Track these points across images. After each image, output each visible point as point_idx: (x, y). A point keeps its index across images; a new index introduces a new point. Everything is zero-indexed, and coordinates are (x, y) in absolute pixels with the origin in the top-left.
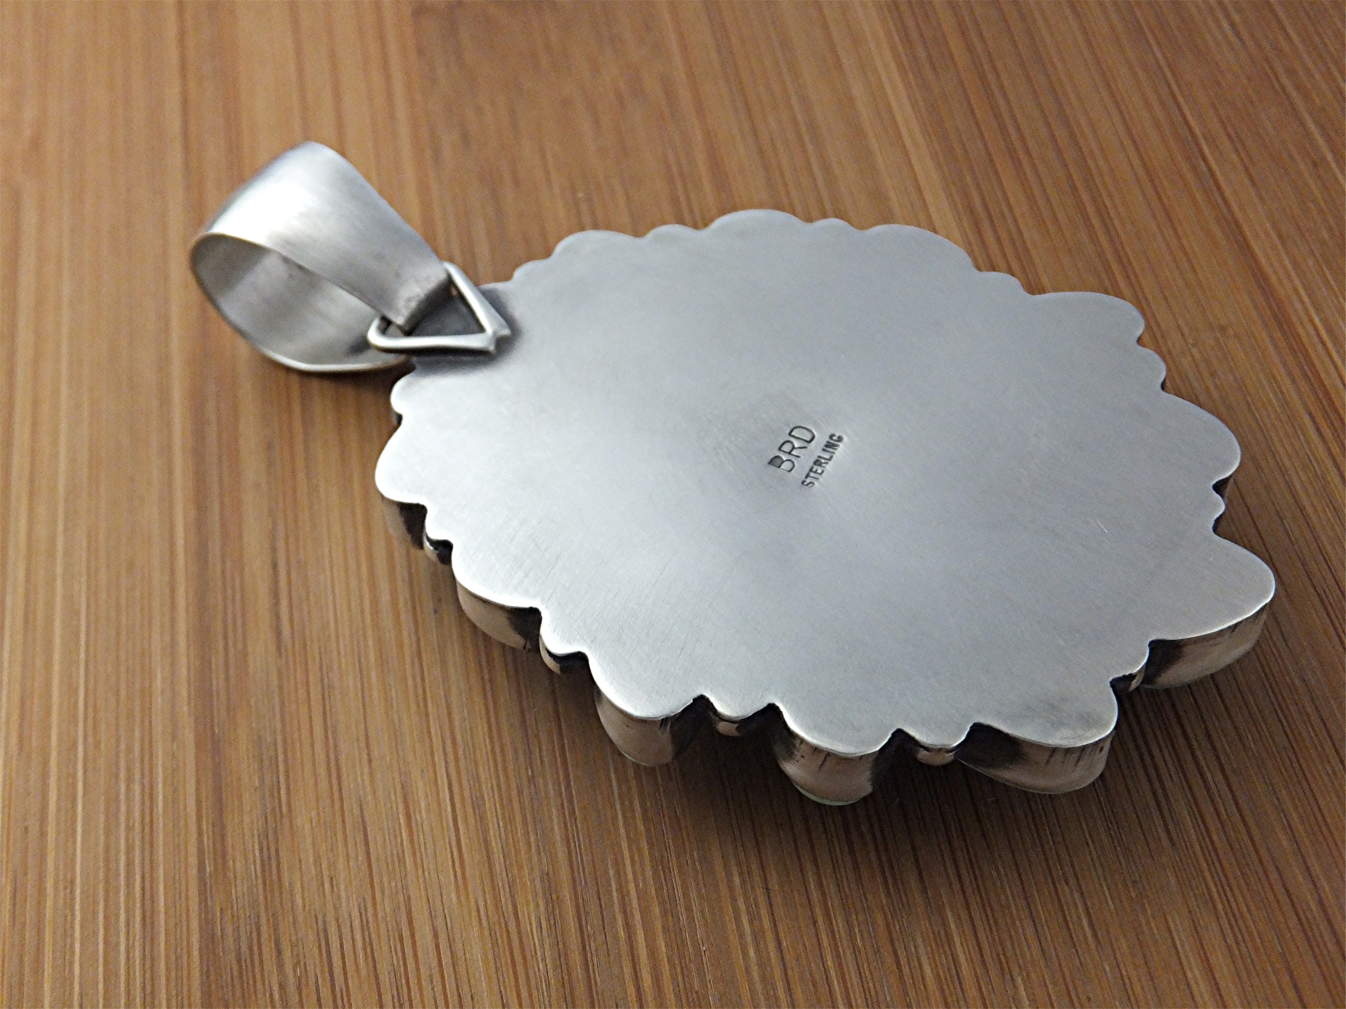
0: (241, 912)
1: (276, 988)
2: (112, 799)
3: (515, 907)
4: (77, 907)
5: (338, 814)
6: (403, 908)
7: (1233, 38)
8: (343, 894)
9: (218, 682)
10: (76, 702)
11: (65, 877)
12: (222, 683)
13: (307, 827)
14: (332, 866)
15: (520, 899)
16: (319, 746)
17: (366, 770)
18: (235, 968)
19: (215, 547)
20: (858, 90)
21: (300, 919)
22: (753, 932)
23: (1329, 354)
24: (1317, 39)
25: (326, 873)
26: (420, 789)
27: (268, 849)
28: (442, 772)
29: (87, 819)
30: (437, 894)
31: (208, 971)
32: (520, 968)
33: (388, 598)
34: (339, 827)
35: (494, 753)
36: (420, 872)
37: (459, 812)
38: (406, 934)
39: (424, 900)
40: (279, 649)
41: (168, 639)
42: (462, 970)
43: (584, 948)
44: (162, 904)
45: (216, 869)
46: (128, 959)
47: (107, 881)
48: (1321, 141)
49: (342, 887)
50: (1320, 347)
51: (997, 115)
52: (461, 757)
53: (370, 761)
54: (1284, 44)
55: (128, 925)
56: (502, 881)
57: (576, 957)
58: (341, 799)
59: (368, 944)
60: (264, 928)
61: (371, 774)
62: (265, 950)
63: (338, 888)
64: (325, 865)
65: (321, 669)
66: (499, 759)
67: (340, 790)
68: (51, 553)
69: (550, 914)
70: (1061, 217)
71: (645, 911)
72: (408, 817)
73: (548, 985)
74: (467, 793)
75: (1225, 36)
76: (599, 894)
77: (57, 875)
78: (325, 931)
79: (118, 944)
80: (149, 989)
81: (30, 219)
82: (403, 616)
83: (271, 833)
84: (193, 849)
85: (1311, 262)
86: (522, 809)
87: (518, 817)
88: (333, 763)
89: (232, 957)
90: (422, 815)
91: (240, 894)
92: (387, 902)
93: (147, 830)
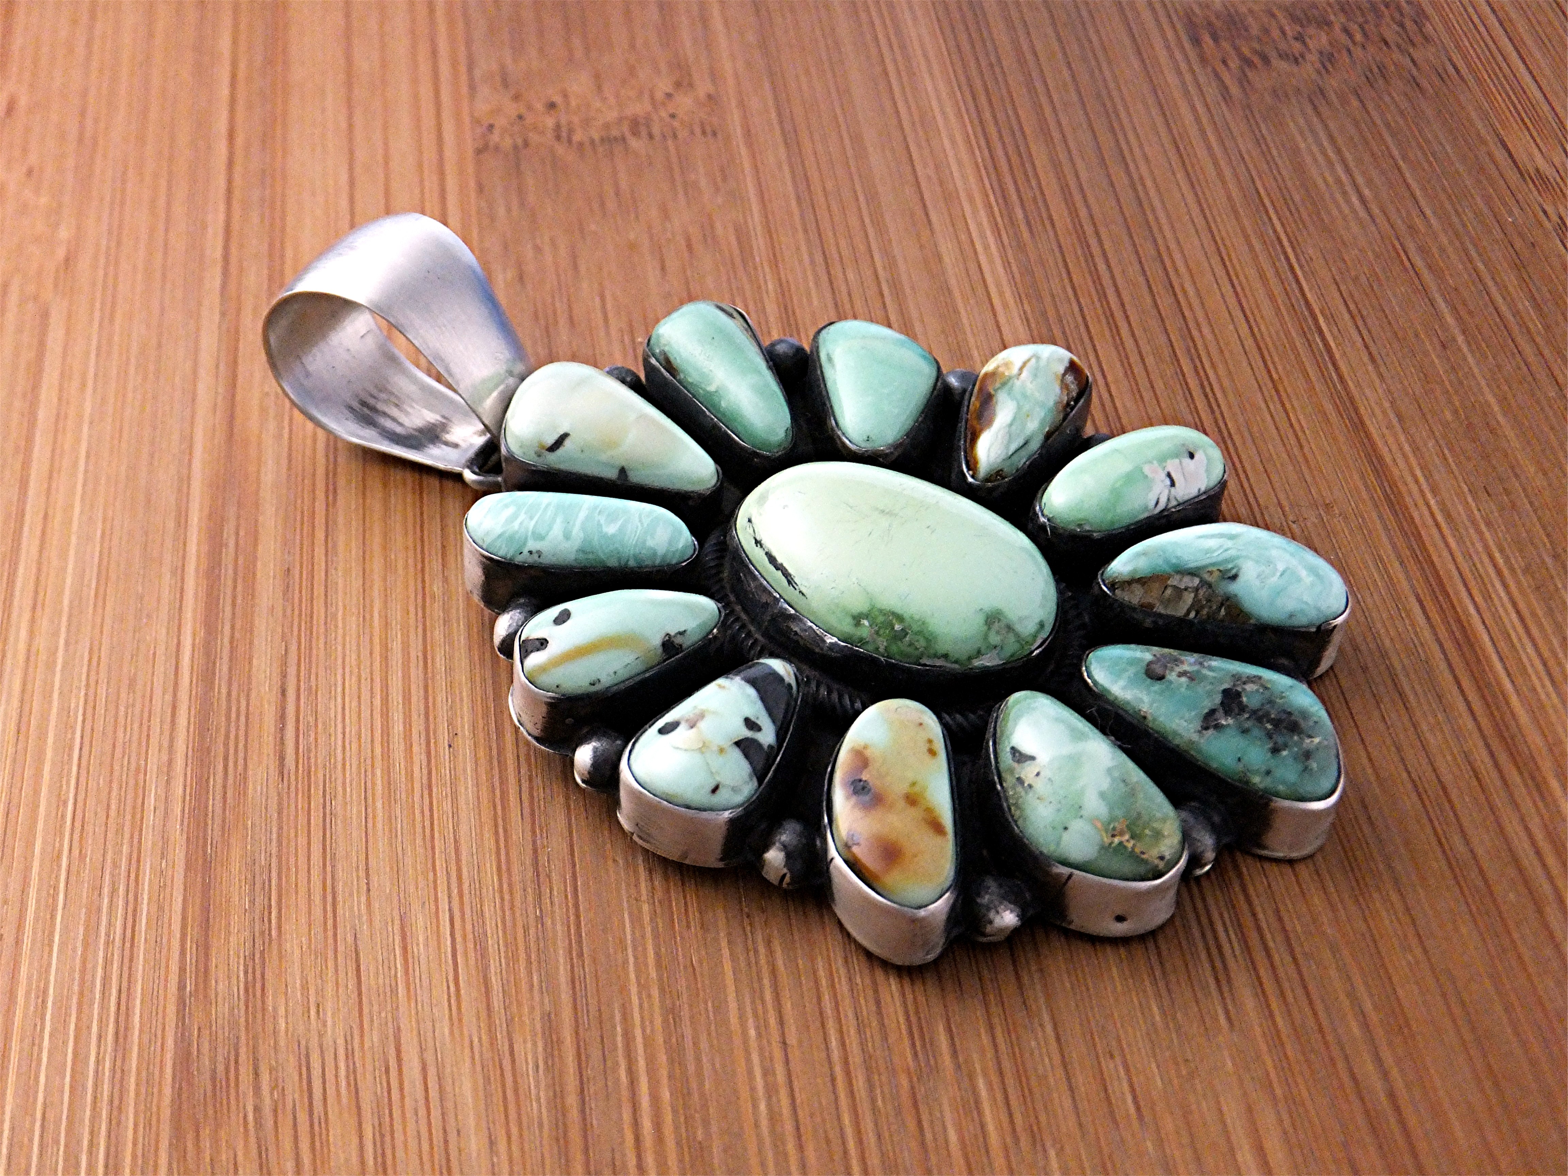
0: (220, 1032)
1: (250, 1109)
2: (94, 911)
3: (511, 1046)
4: (48, 1017)
5: (330, 941)
6: (391, 1038)
7: (1362, 214)
8: (329, 1023)
9: (214, 803)
10: (63, 816)
11: (38, 987)
12: (219, 805)
13: (297, 952)
14: (320, 992)
15: (518, 1038)
16: (315, 872)
17: (363, 899)
18: (209, 1088)
19: (222, 667)
20: (947, 249)
21: (282, 1043)
22: (766, 1085)
23: (1443, 537)
24: (1455, 219)
25: (312, 999)
26: (420, 922)
27: (254, 973)
28: (444, 905)
29: (65, 929)
30: (430, 1027)
31: (180, 1088)
32: (512, 1107)
33: (401, 728)
34: (330, 954)
35: (501, 891)
36: (413, 1005)
37: (459, 947)
38: (393, 1063)
39: (415, 1032)
40: (282, 774)
41: (165, 758)
42: (450, 1105)
43: (582, 1091)
44: (137, 1019)
45: (196, 990)
46: (97, 1072)
47: (81, 994)
48: (1450, 320)
49: (329, 1014)
50: (1434, 531)
51: (1097, 280)
52: (466, 891)
53: (369, 890)
54: (1418, 222)
55: (100, 1037)
56: (499, 1018)
57: (572, 1100)
58: (335, 926)
59: (352, 1072)
60: (243, 1050)
61: (369, 905)
62: (242, 1070)
63: (325, 1014)
64: (312, 991)
65: (324, 796)
66: (507, 897)
67: (335, 916)
68: (50, 666)
69: (549, 1055)
70: (1159, 385)
71: (651, 1060)
72: (405, 949)
73: (541, 1125)
74: (469, 927)
75: (1354, 211)
76: (602, 1038)
77: (29, 984)
78: (308, 1056)
79: (87, 1057)
80: (116, 1102)
81: (56, 335)
82: (415, 748)
83: (257, 956)
84: (174, 967)
85: (1431, 444)
86: (527, 948)
87: (522, 956)
88: (329, 890)
89: (207, 1075)
90: (420, 947)
91: (220, 1015)
92: (375, 1032)
93: (128, 945)
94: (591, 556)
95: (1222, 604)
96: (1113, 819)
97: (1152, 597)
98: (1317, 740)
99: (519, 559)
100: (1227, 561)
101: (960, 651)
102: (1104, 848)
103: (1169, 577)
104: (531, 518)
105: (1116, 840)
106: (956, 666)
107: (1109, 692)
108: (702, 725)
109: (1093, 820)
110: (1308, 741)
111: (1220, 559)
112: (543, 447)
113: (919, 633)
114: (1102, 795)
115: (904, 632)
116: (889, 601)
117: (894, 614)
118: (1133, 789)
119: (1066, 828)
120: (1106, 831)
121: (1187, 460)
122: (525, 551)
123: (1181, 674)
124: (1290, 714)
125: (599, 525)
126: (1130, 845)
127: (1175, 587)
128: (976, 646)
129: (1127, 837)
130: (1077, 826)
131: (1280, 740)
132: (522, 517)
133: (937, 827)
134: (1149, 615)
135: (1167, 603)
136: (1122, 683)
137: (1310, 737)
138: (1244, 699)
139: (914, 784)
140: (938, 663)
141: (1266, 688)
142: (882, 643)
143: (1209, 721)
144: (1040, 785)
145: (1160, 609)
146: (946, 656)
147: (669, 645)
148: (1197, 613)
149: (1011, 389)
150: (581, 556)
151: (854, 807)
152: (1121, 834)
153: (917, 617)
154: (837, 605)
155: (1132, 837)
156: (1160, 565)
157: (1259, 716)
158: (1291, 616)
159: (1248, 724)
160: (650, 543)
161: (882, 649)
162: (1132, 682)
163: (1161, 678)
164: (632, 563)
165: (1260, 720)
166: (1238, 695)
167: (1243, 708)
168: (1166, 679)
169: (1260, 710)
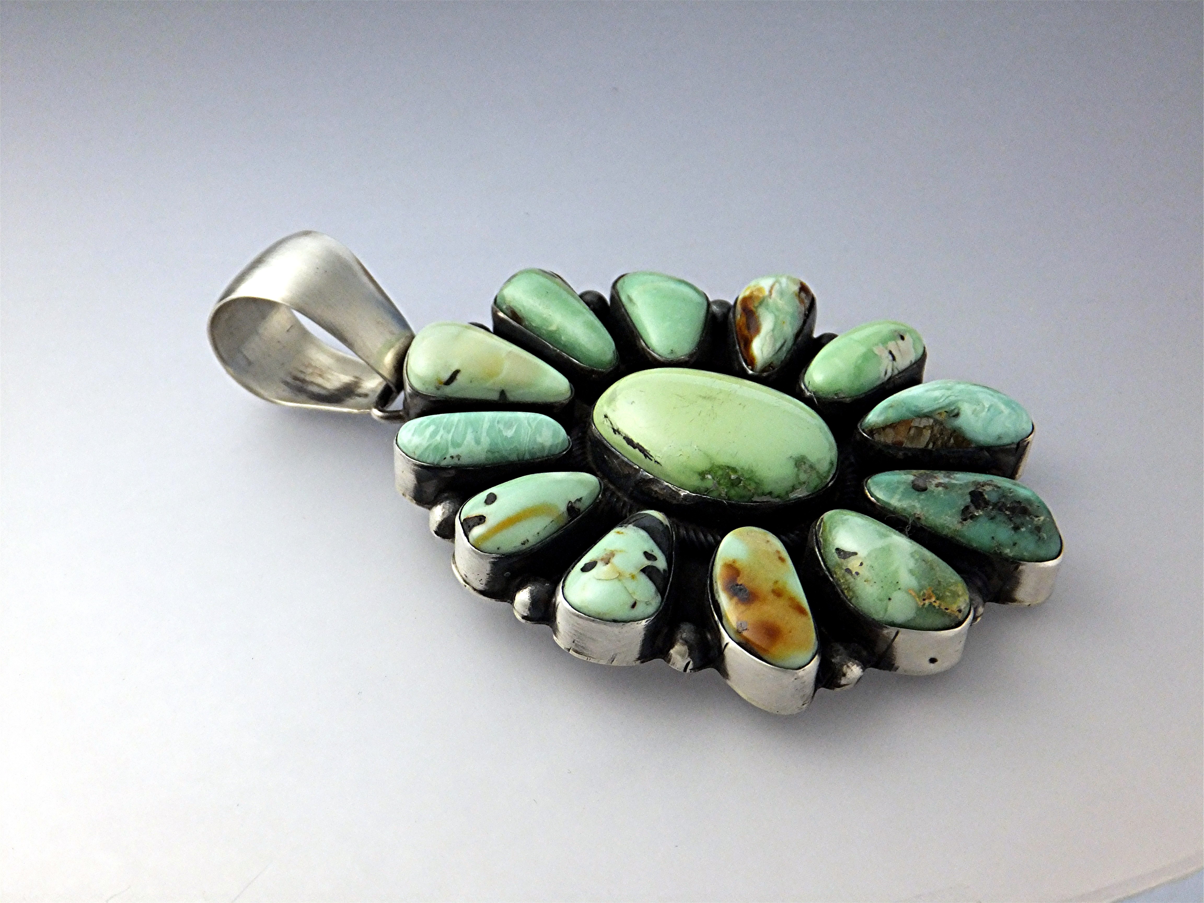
94: (496, 454)
95: (951, 435)
96: (922, 588)
97: (901, 436)
98: (1042, 518)
99: (444, 463)
100: (949, 405)
101: (779, 489)
102: (920, 610)
103: (912, 420)
104: (449, 432)
105: (927, 602)
106: (778, 500)
107: (889, 504)
108: (614, 560)
109: (907, 591)
110: (1036, 519)
111: (944, 404)
112: (440, 382)
113: (749, 479)
114: (911, 572)
115: (739, 480)
116: (723, 459)
117: (728, 467)
118: (931, 565)
119: (890, 599)
120: (919, 597)
121: (900, 342)
122: (448, 457)
123: (937, 485)
124: (1019, 502)
125: (500, 431)
126: (936, 605)
127: (916, 427)
128: (791, 484)
129: (933, 599)
130: (898, 597)
131: (1018, 521)
132: (442, 432)
133: (800, 610)
134: (900, 449)
135: (912, 439)
136: (897, 497)
137: (1037, 517)
138: (986, 496)
139: (776, 582)
140: (765, 499)
141: (999, 488)
142: (723, 491)
143: (966, 514)
144: (864, 572)
145: (907, 444)
146: (770, 493)
147: (571, 509)
148: (934, 443)
149: (767, 305)
150: (490, 455)
151: (737, 604)
152: (930, 597)
153: (746, 468)
154: (686, 467)
155: (937, 599)
156: (903, 413)
157: (999, 507)
158: (1000, 438)
159: (994, 513)
160: (539, 440)
161: (723, 495)
162: (905, 495)
163: (924, 489)
164: (527, 457)
165: (1000, 509)
166: (981, 494)
167: (987, 503)
168: (928, 490)
169: (999, 502)
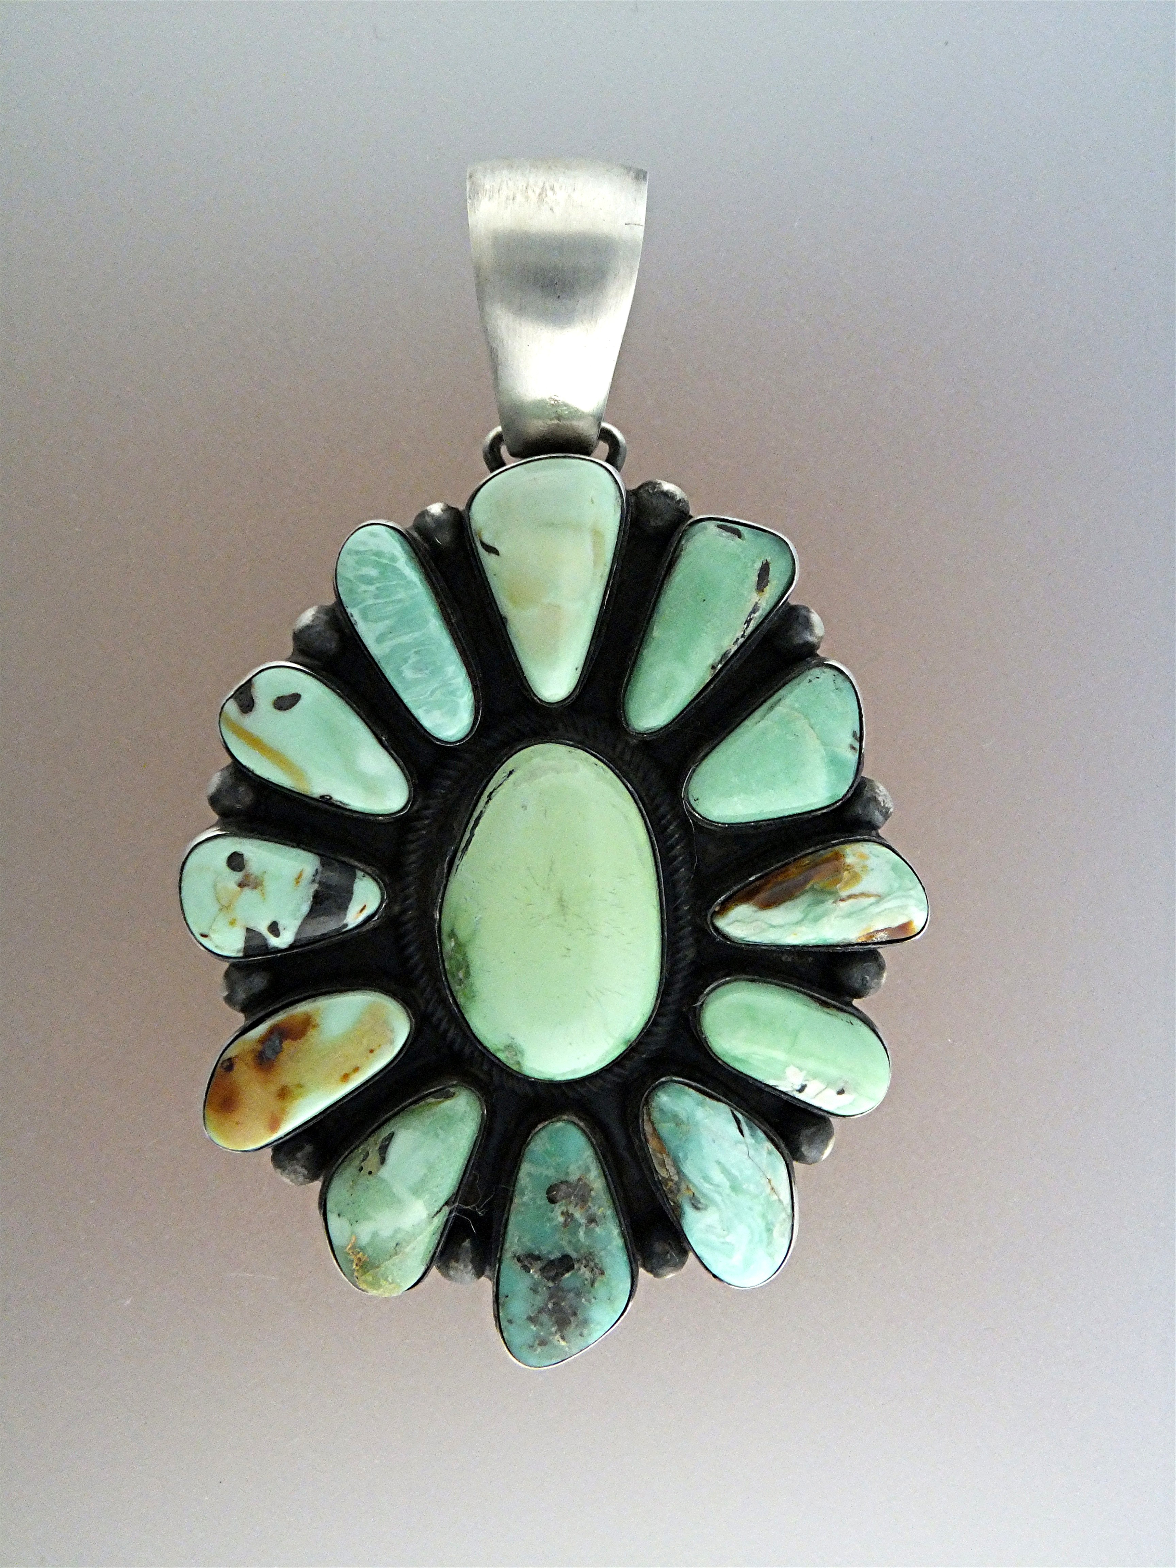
95: (674, 1203)
96: (363, 1249)
97: (653, 1142)
100: (705, 1196)
103: (667, 1155)
104: (376, 597)
105: (352, 1257)
108: (245, 893)
109: (353, 1235)
110: (557, 1337)
111: (703, 1190)
112: (480, 536)
113: (466, 996)
114: (374, 1235)
116: (474, 957)
117: (468, 967)
118: (396, 1253)
119: (339, 1215)
120: (353, 1248)
121: (832, 1091)
123: (566, 1213)
124: (575, 1313)
125: (406, 661)
126: (355, 1267)
127: (664, 1161)
129: (358, 1263)
130: (344, 1224)
131: (544, 1319)
132: (373, 588)
133: (278, 1124)
136: (534, 1171)
137: (562, 1337)
138: (567, 1274)
139: (302, 1085)
141: (592, 1285)
142: (447, 963)
143: (529, 1259)
145: (650, 1150)
151: (255, 1050)
152: (358, 1259)
153: (474, 989)
154: (455, 911)
155: (361, 1268)
156: (673, 1142)
157: (557, 1294)
159: (542, 1290)
161: (445, 966)
162: (540, 1179)
163: (552, 1200)
165: (552, 1295)
166: (570, 1268)
167: (556, 1278)
168: (553, 1205)
169: (563, 1291)
